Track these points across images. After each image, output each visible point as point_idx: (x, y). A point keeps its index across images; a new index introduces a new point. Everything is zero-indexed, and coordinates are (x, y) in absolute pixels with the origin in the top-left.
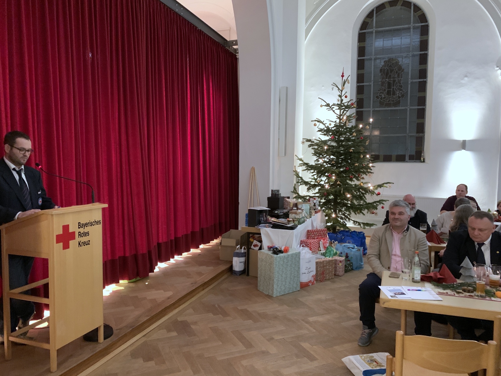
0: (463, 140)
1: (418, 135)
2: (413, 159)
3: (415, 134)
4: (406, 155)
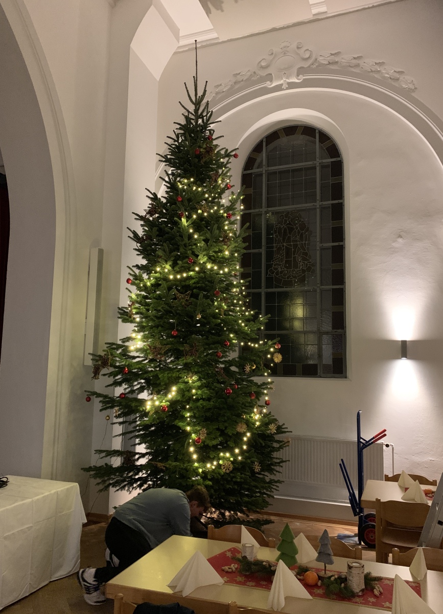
1: (336, 332)
2: (329, 372)
3: (331, 330)
4: (318, 365)
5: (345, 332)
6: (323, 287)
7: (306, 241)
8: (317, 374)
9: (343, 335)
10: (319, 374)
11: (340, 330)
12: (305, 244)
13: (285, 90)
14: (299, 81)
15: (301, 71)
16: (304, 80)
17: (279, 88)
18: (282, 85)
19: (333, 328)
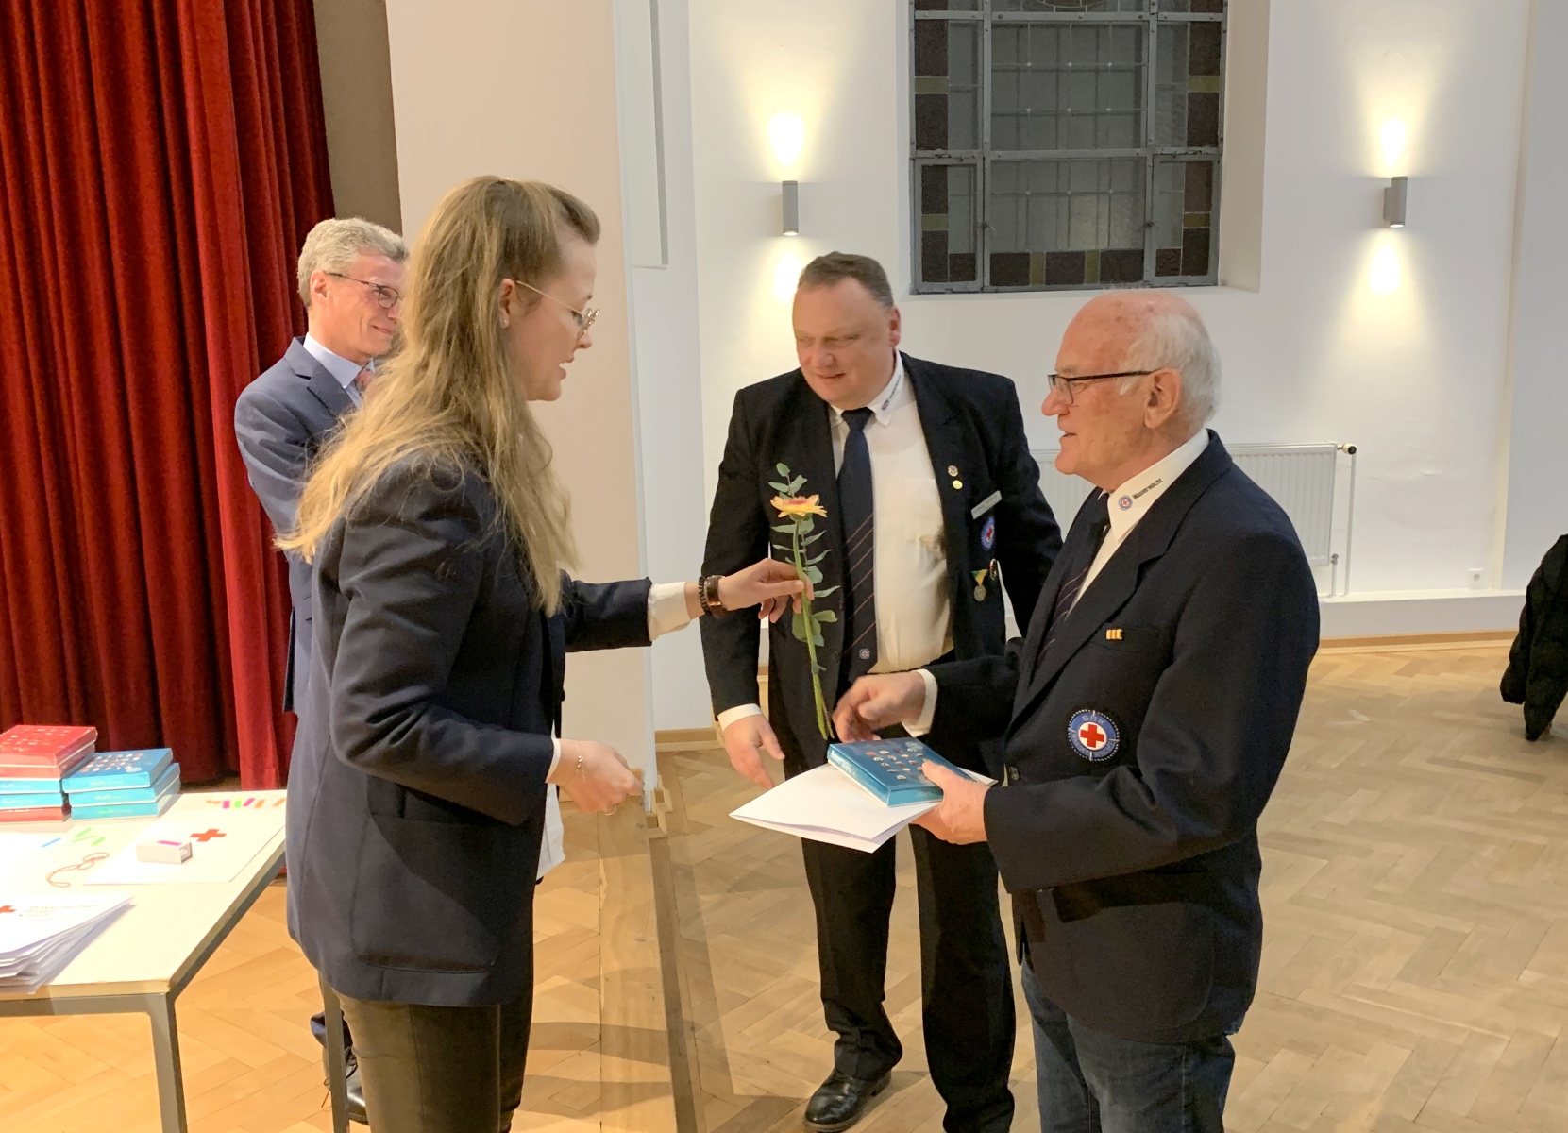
0: (1394, 179)
1: (1195, 153)
2: (1174, 272)
3: (1180, 150)
4: (1146, 253)
5: (1222, 155)
6: (1166, 14)
8: (1140, 278)
9: (1215, 164)
10: (1145, 278)
11: (1206, 149)
19: (1190, 144)
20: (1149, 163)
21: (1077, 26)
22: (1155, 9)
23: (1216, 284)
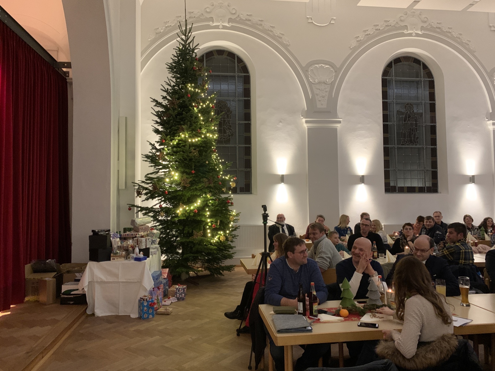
0: (282, 175)
1: (246, 170)
2: (243, 191)
3: (243, 169)
4: (238, 189)
5: (251, 170)
6: (240, 145)
7: (230, 119)
8: (237, 192)
9: (250, 172)
11: (248, 169)
12: (230, 120)
13: (221, 29)
14: (230, 26)
15: (230, 20)
16: (232, 26)
17: (217, 27)
18: (219, 26)
19: (245, 168)
20: (237, 171)
21: (223, 147)
22: (237, 144)
23: (251, 194)
